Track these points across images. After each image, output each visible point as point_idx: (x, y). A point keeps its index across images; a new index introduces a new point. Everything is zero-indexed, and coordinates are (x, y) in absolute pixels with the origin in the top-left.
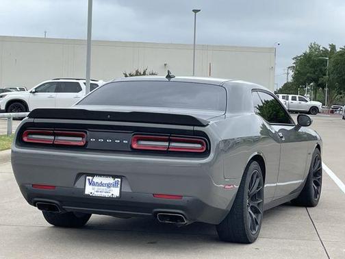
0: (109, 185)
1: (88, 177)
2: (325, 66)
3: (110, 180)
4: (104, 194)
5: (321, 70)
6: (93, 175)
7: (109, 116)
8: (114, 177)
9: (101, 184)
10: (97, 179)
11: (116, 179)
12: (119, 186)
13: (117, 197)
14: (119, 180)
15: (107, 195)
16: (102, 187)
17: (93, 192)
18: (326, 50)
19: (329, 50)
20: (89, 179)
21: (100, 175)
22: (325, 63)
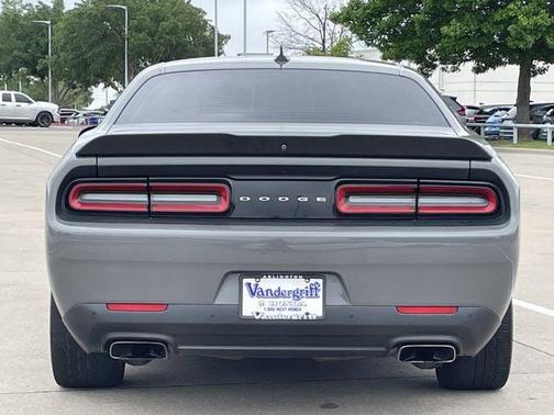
0: (297, 295)
1: (245, 281)
2: (45, 36)
3: (299, 283)
4: (287, 314)
5: (38, 44)
6: (258, 275)
7: (284, 147)
8: (307, 275)
9: (279, 294)
10: (267, 283)
11: (313, 281)
12: (320, 294)
13: (318, 319)
14: (320, 281)
15: (294, 315)
16: (281, 299)
17: (261, 310)
18: (45, 7)
19: (52, 6)
20: (249, 284)
21: (276, 274)
22: (44, 31)
